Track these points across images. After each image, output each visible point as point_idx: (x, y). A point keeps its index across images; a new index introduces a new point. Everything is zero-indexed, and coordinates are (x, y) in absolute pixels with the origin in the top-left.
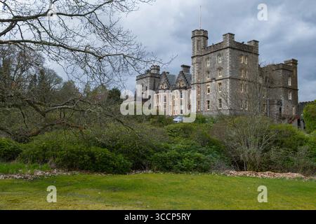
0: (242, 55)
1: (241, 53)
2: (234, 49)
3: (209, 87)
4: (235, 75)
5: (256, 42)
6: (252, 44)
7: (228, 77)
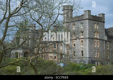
0: (95, 23)
1: (94, 22)
2: (91, 20)
3: (74, 43)
4: (92, 36)
5: (103, 14)
6: (101, 16)
7: (87, 37)
